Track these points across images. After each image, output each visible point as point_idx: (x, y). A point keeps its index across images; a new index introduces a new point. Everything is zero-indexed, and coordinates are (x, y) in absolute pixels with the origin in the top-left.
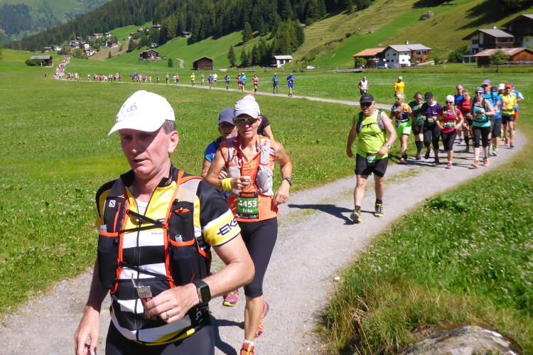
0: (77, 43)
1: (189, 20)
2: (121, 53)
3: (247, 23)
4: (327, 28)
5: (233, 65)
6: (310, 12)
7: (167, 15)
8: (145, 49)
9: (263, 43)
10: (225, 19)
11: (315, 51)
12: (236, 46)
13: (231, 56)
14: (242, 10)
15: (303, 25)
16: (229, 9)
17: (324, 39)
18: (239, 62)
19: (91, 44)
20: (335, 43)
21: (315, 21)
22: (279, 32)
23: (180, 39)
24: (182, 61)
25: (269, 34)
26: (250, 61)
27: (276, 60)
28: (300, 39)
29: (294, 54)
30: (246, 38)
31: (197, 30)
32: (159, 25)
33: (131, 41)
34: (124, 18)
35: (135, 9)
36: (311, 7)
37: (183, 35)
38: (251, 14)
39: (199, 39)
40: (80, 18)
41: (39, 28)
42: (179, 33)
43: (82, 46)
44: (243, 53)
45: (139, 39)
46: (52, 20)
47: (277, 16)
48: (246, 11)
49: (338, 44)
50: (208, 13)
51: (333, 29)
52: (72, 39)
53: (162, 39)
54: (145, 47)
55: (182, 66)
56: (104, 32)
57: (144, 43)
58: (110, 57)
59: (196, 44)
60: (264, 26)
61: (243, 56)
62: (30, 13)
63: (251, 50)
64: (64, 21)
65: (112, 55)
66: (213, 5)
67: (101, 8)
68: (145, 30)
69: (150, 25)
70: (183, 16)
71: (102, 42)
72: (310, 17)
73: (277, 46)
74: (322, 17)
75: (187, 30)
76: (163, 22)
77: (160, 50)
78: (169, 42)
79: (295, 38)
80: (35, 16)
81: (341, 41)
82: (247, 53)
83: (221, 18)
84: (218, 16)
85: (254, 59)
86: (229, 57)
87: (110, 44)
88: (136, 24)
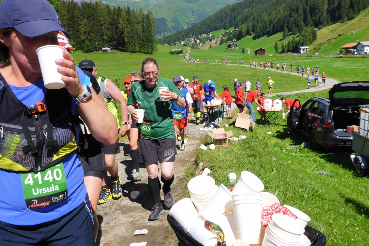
0: (193, 39)
1: (254, 26)
2: (216, 45)
3: (286, 28)
4: (330, 31)
5: (277, 52)
6: (321, 22)
7: (242, 23)
8: (229, 43)
9: (294, 39)
10: (274, 26)
11: (321, 44)
12: (279, 41)
13: (276, 47)
14: (284, 20)
15: (317, 29)
16: (276, 19)
17: (328, 37)
18: (280, 50)
19: (200, 40)
20: (332, 40)
21: (323, 27)
22: (303, 34)
23: (249, 37)
24: (250, 49)
25: (298, 34)
26: (286, 49)
27: (300, 49)
28: (314, 37)
29: (311, 46)
30: (285, 36)
31: (258, 32)
32: (237, 29)
33: (222, 38)
34: (218, 25)
35: (224, 20)
36: (322, 19)
37: (251, 35)
38: (288, 23)
39: (259, 37)
40: (194, 25)
41: (172, 31)
42: (248, 34)
43: (195, 41)
44: (283, 45)
45: (226, 37)
46: (179, 26)
47: (303, 24)
48: (285, 20)
49: (334, 40)
50: (265, 22)
51: (333, 31)
52: (190, 37)
53: (239, 37)
54: (230, 42)
55: (249, 53)
56: (207, 33)
57: (229, 39)
58: (211, 47)
59: (257, 40)
60: (295, 29)
61: (283, 47)
62: (167, 23)
63: (287, 43)
64: (186, 27)
65: (212, 46)
66: (267, 18)
67: (206, 20)
68: (230, 32)
69: (232, 29)
70: (251, 24)
71: (206, 39)
72: (321, 24)
73: (301, 41)
74: (328, 24)
75: (253, 32)
76: (239, 27)
77: (238, 43)
78: (242, 39)
79: (312, 36)
80: (170, 24)
81: (336, 38)
82: (285, 45)
83: (272, 25)
84: (270, 24)
85: (288, 48)
86: (275, 48)
87: (211, 40)
88: (225, 29)
